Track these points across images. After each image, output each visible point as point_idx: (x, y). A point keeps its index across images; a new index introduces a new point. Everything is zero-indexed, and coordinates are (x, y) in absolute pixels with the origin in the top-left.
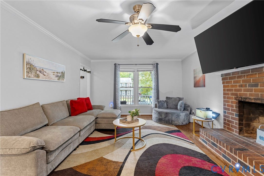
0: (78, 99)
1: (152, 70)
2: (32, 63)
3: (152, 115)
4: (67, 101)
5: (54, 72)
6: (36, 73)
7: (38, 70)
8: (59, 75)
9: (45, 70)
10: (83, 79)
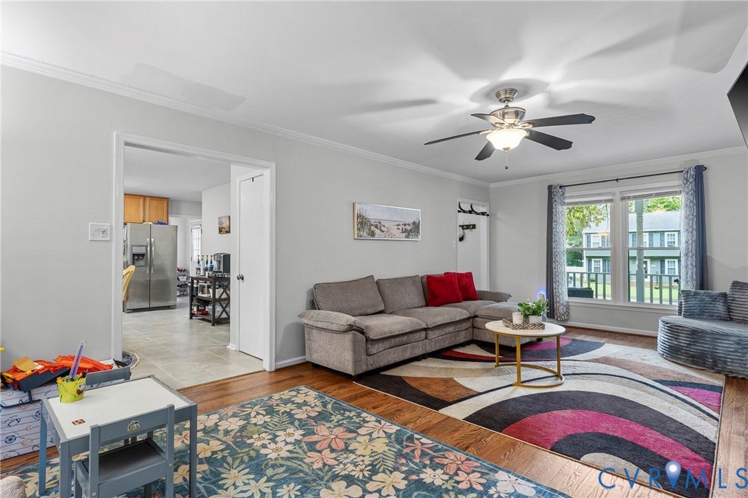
0: (445, 274)
1: (680, 192)
2: (364, 214)
3: (656, 338)
4: (422, 278)
5: (399, 225)
6: (370, 229)
7: (372, 225)
8: (408, 228)
9: (383, 223)
10: (473, 230)
